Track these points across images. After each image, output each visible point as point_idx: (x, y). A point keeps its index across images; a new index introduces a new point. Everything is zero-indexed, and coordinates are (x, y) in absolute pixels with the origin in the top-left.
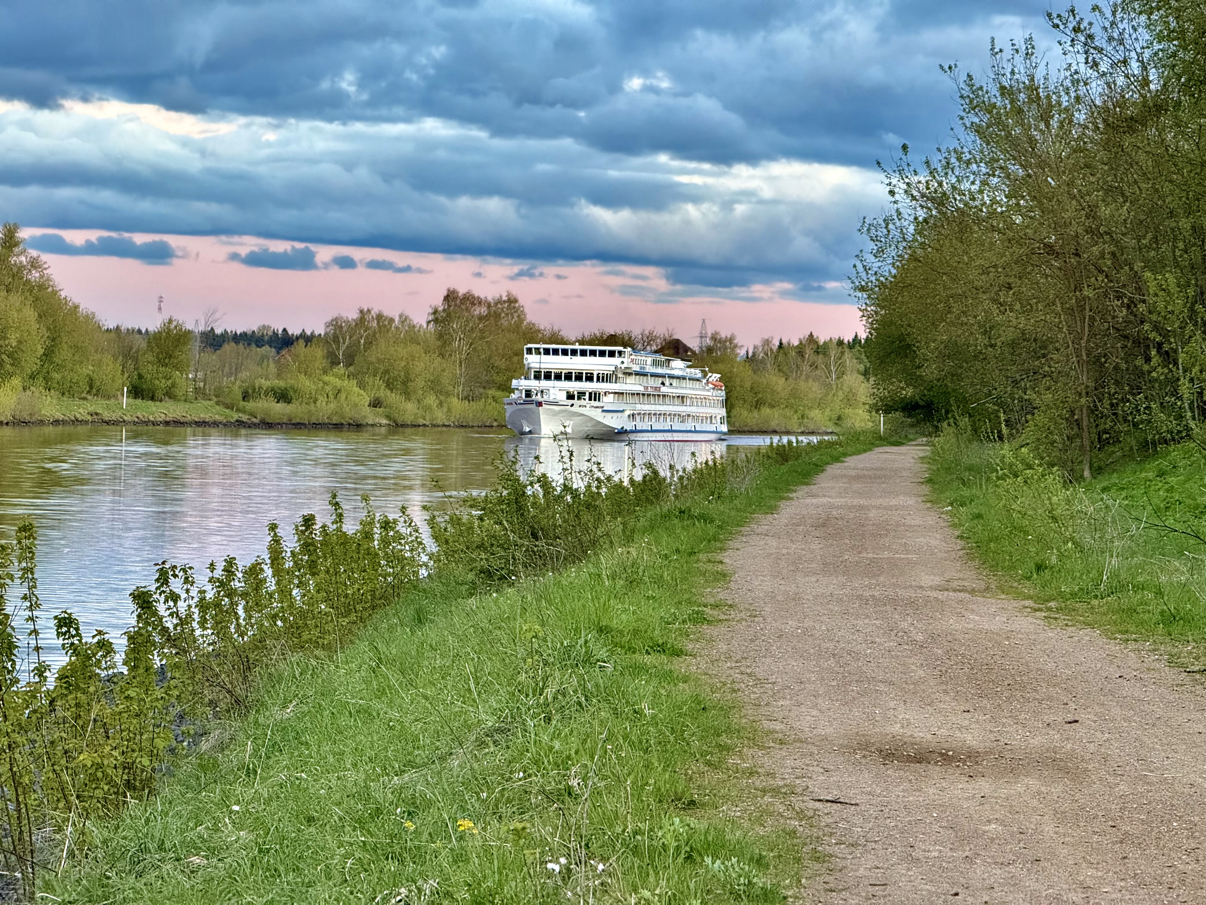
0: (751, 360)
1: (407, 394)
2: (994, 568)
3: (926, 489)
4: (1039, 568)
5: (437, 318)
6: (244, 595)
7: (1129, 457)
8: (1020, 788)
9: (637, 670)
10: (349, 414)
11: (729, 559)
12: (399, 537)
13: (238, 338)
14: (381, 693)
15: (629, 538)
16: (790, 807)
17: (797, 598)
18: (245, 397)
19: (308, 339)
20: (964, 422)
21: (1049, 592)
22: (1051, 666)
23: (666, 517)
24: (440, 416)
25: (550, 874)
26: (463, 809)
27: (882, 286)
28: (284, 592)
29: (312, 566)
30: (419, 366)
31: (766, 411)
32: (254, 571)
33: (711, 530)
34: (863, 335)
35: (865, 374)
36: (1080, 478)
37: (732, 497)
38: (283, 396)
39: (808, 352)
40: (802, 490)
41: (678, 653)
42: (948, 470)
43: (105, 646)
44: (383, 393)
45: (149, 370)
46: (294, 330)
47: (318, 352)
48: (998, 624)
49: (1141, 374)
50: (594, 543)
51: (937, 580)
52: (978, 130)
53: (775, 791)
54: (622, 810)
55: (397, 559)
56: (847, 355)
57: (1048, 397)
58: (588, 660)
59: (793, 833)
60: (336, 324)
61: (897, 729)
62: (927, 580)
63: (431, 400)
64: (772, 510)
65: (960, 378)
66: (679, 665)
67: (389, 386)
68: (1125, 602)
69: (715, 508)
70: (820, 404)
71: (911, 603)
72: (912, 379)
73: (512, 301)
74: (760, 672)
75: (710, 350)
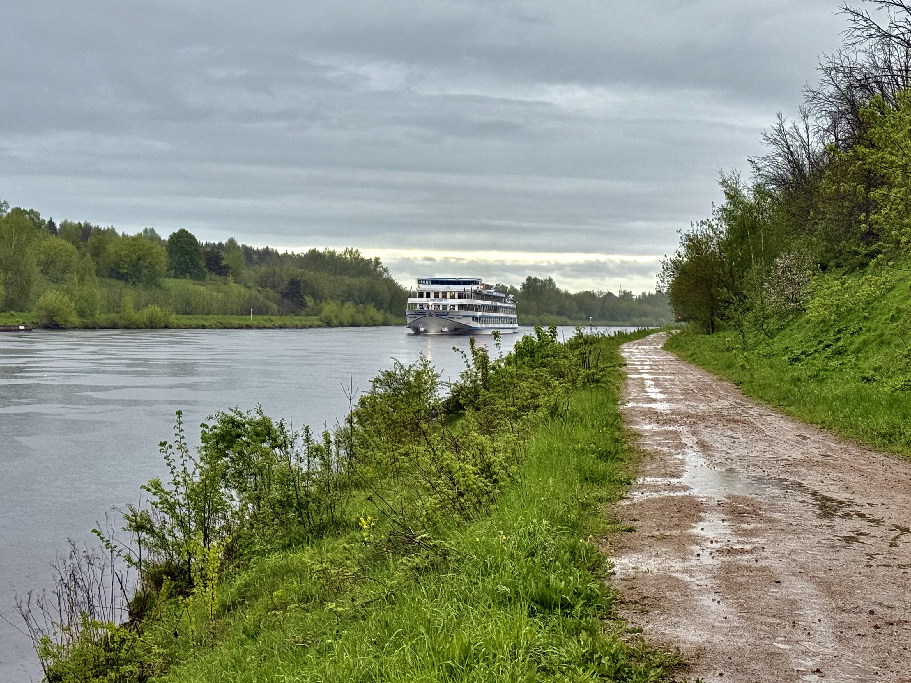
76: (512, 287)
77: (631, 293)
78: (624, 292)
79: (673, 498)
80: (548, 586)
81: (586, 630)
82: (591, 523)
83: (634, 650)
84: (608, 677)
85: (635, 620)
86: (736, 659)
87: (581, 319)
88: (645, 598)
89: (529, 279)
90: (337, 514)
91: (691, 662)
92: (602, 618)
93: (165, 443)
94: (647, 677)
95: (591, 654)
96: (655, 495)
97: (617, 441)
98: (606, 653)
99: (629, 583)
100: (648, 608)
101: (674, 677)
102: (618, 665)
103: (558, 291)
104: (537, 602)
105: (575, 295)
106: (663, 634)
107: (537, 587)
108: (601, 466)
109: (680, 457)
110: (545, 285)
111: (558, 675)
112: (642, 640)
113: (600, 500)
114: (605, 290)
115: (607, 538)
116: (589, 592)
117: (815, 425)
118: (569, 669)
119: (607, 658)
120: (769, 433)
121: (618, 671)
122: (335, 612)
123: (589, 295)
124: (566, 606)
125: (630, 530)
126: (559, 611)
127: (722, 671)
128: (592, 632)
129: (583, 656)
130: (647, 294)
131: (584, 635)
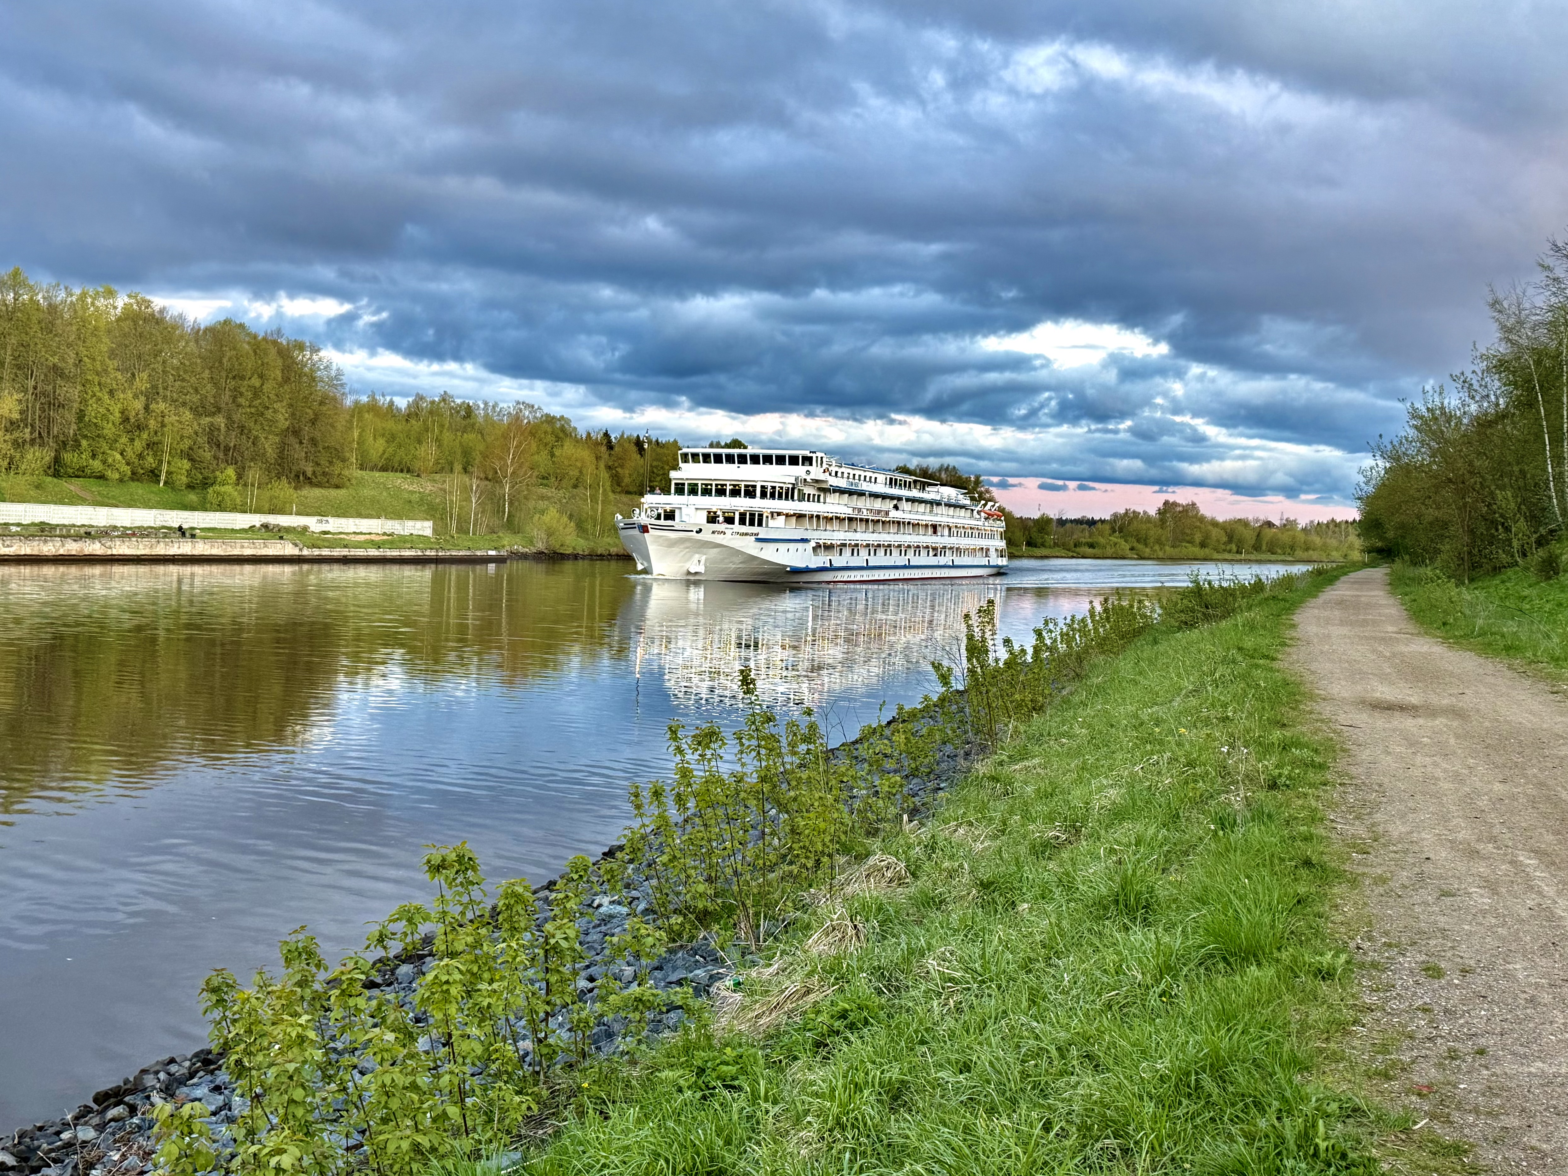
0: (1304, 530)
1: (1146, 545)
2: (1422, 624)
3: (1389, 588)
4: (1444, 624)
5: (1160, 512)
6: (1079, 631)
7: (1488, 573)
8: (1437, 722)
9: (1257, 666)
10: (1120, 553)
11: (1296, 618)
12: (1145, 607)
13: (1071, 521)
14: (1141, 673)
15: (1250, 608)
16: (1329, 728)
17: (1329, 636)
18: (1075, 546)
19: (1103, 521)
20: (1407, 557)
21: (1450, 634)
22: (1451, 668)
23: (1266, 599)
24: (1161, 554)
25: (1221, 753)
26: (1180, 723)
27: (1368, 497)
28: (1096, 630)
29: (1108, 618)
30: (1152, 532)
31: (1311, 552)
32: (1083, 620)
33: (1288, 605)
34: (1358, 519)
35: (1359, 535)
36: (1463, 584)
37: (1297, 590)
38: (1091, 546)
39: (1331, 526)
40: (1330, 587)
41: (1274, 659)
42: (1399, 579)
43: (1023, 651)
44: (1136, 544)
45: (1034, 534)
46: (1097, 518)
47: (1107, 527)
48: (1425, 649)
49: (1493, 536)
50: (1233, 610)
51: (1395, 629)
52: (1416, 427)
53: (1322, 721)
54: (1253, 727)
55: (1144, 616)
56: (1350, 528)
57: (1448, 547)
58: (1234, 661)
59: (1331, 739)
60: (1115, 515)
61: (1378, 695)
62: (1390, 629)
63: (1157, 547)
64: (1316, 596)
65: (1404, 538)
66: (1275, 665)
67: (1138, 541)
68: (1486, 640)
69: (1288, 595)
70: (1337, 549)
71: (1383, 639)
72: (1381, 538)
73: (1194, 504)
74: (1312, 669)
75: (1285, 525)
76: (1145, 512)
77: (1295, 521)
78: (1287, 520)
87: (1230, 552)
103: (1202, 519)
105: (1225, 522)
110: (1187, 511)
114: (1262, 517)
123: (1241, 523)
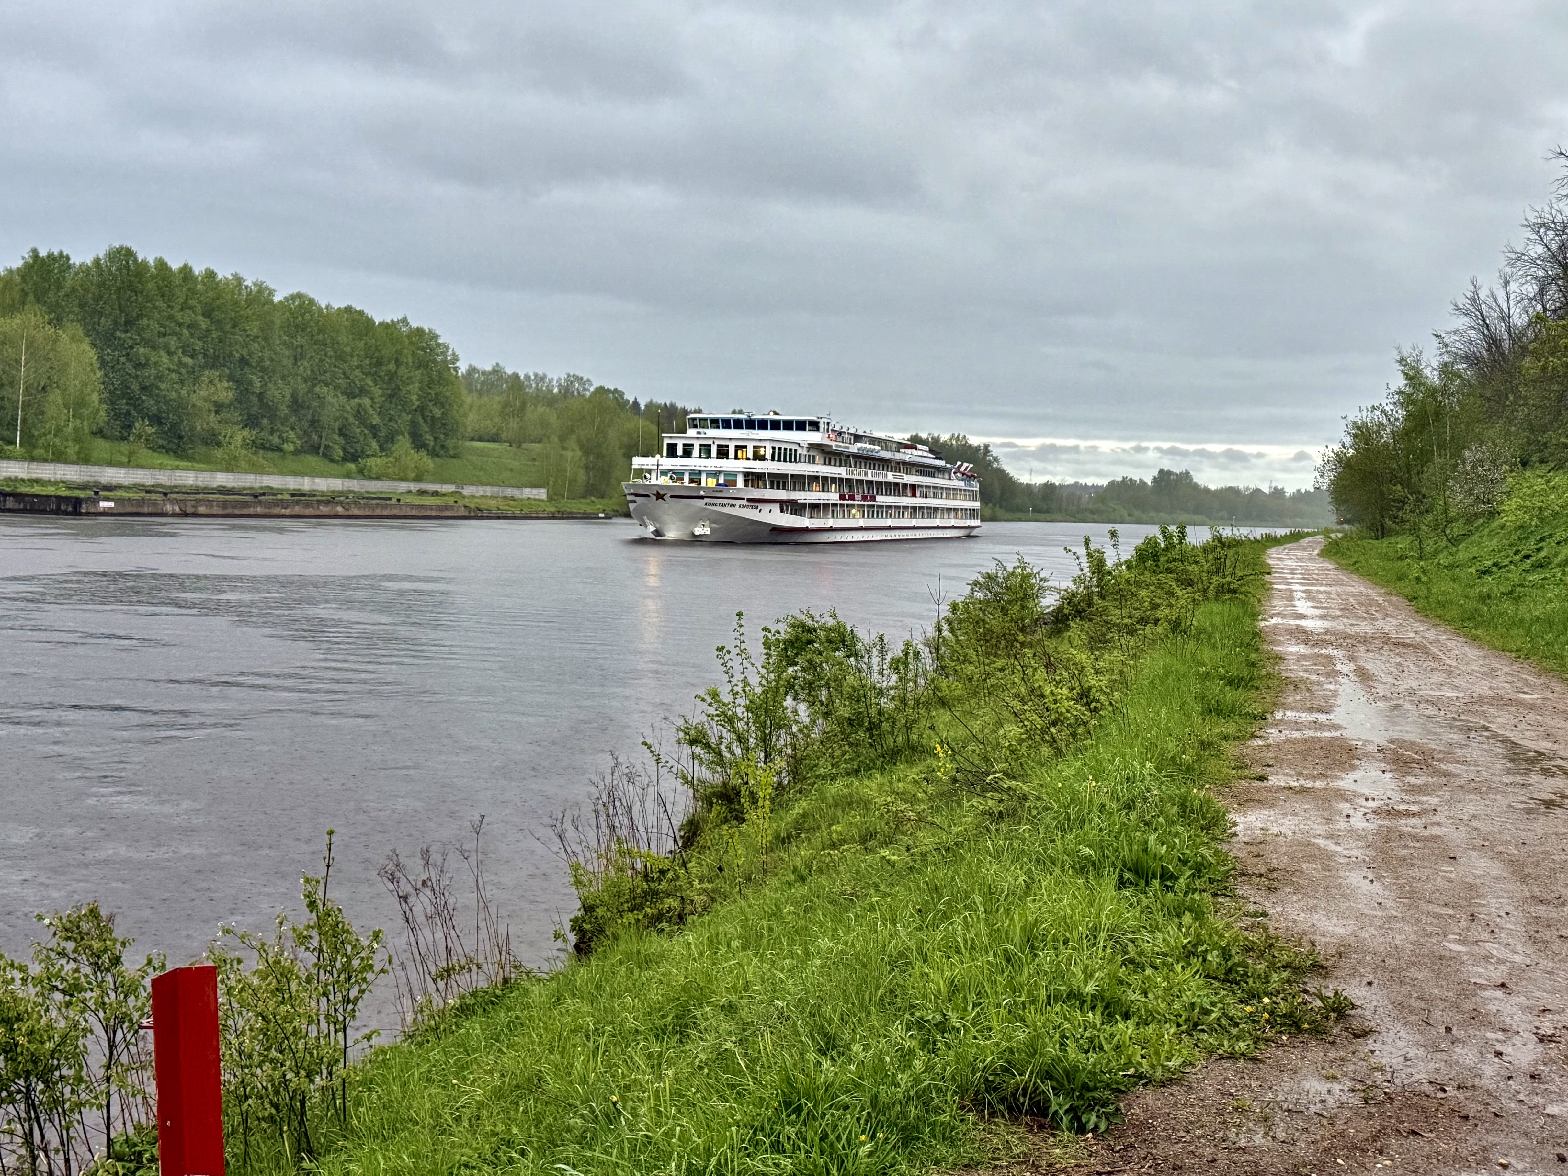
76: (1141, 480)
77: (1282, 489)
78: (1275, 488)
79: (1320, 740)
80: (1145, 850)
81: (1191, 911)
82: (1212, 766)
83: (1253, 942)
84: (1215, 978)
85: (1259, 899)
86: (1391, 962)
87: (1222, 519)
88: (1274, 870)
89: (1161, 471)
90: (914, 737)
91: (1330, 963)
92: (1215, 895)
93: (723, 648)
94: (1268, 982)
95: (1195, 946)
96: (1296, 735)
97: (1253, 664)
98: (1216, 946)
99: (1254, 849)
100: (1276, 884)
101: (1305, 983)
102: (1230, 963)
103: (1196, 486)
104: (1130, 870)
105: (1216, 491)
106: (1294, 921)
107: (1131, 850)
108: (1230, 696)
109: (1332, 687)
110: (1181, 479)
111: (1149, 971)
112: (1266, 929)
113: (1226, 738)
114: (1252, 486)
115: (1230, 787)
116: (1199, 859)
117: (1508, 654)
118: (1164, 964)
119: (1215, 953)
120: (1448, 662)
121: (1229, 971)
122: (888, 861)
123: (1233, 491)
124: (1167, 877)
125: (1262, 778)
126: (1156, 883)
127: (1371, 978)
128: (1199, 915)
129: (1184, 947)
130: (1303, 491)
131: (1187, 918)
